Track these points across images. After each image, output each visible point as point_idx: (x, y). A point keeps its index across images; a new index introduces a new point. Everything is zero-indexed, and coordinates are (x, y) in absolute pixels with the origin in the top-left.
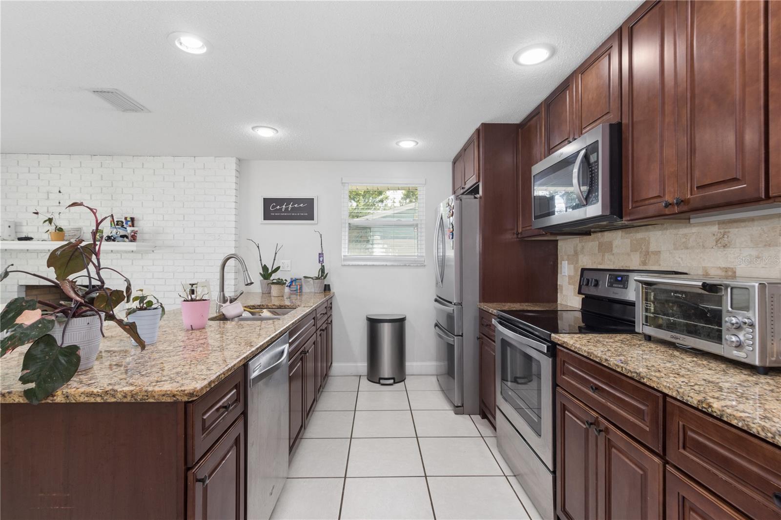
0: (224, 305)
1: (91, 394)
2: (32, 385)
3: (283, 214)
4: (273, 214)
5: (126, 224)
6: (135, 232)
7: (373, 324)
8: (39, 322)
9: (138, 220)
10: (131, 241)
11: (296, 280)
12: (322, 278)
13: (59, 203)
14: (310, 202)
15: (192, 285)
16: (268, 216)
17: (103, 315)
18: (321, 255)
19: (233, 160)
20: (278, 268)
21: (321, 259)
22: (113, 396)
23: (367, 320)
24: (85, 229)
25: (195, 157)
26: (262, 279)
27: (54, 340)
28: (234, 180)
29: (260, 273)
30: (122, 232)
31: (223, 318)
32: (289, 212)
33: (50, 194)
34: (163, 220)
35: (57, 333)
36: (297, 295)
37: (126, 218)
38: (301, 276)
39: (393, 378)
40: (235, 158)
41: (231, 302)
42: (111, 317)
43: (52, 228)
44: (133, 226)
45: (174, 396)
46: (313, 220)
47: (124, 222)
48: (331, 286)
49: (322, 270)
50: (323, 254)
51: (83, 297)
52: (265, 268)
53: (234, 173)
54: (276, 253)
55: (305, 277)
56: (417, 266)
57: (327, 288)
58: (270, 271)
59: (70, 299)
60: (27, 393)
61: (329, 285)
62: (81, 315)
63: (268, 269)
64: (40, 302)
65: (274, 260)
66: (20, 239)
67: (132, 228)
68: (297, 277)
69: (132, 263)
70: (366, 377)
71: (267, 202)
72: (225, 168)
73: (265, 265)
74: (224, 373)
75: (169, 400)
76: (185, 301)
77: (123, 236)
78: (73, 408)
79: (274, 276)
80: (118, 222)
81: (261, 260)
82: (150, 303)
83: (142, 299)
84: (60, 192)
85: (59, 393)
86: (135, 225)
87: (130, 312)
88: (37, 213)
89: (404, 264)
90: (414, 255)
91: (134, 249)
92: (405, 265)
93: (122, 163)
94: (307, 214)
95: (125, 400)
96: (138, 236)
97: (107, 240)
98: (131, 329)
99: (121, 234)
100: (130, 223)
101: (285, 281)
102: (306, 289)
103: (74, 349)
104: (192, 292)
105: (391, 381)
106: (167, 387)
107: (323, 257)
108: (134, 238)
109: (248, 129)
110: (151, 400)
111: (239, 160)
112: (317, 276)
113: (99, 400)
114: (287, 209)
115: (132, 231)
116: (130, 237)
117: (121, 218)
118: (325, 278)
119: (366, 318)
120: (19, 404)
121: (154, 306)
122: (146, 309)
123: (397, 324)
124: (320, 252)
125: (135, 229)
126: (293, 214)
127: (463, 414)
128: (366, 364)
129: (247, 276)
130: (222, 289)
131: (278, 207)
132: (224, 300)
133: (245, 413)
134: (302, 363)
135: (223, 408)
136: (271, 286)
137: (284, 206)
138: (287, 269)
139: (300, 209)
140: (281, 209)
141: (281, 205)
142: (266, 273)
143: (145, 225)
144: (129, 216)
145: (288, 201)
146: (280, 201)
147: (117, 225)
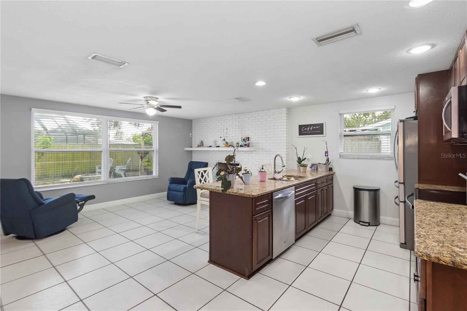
0: (275, 174)
1: (233, 193)
2: (223, 189)
3: (308, 132)
4: (303, 132)
5: (246, 140)
6: (249, 143)
7: (357, 191)
8: (224, 174)
9: (250, 138)
10: (248, 147)
11: (314, 164)
12: (328, 164)
13: (227, 133)
14: (321, 126)
15: (263, 166)
16: (301, 134)
17: (236, 174)
18: (327, 152)
19: (285, 109)
20: (305, 159)
21: (327, 155)
22: (237, 194)
23: (353, 188)
24: (234, 143)
26: (298, 163)
27: (226, 179)
28: (285, 118)
29: (297, 161)
31: (274, 179)
32: (311, 131)
33: (224, 130)
35: (227, 177)
36: (315, 172)
37: (246, 138)
38: (317, 163)
39: (369, 223)
40: (286, 108)
41: (278, 173)
42: (238, 175)
43: (224, 142)
45: (249, 195)
46: (323, 134)
48: (333, 168)
49: (328, 160)
50: (328, 152)
51: (232, 169)
52: (299, 158)
53: (285, 115)
54: (304, 152)
55: (319, 163)
56: (389, 159)
57: (330, 170)
58: (301, 160)
59: (229, 169)
60: (222, 190)
61: (332, 168)
62: (232, 174)
63: (300, 159)
64: (224, 170)
65: (303, 154)
66: (217, 147)
67: (248, 142)
68: (315, 163)
69: (248, 156)
70: (353, 220)
71: (300, 127)
72: (282, 113)
73: (299, 157)
74: (263, 193)
75: (248, 196)
76: (259, 172)
77: (245, 145)
78: (230, 195)
79: (303, 163)
80: (244, 139)
81: (297, 155)
82: (248, 172)
83: (246, 170)
84: (227, 129)
85: (227, 191)
86: (249, 140)
87: (243, 174)
88: (221, 137)
90: (387, 152)
91: (248, 150)
92: (380, 158)
94: (320, 132)
95: (240, 195)
96: (250, 144)
97: (240, 147)
98: (241, 178)
99: (245, 144)
100: (247, 140)
101: (306, 165)
102: (319, 169)
103: (230, 181)
104: (263, 169)
105: (367, 224)
106: (248, 193)
107: (328, 153)
108: (248, 146)
109: (287, 99)
110: (245, 196)
111: (288, 109)
112: (325, 163)
113: (235, 194)
114: (310, 130)
115: (248, 143)
116: (247, 145)
118: (329, 164)
119: (353, 187)
120: (221, 193)
121: (249, 173)
122: (247, 173)
123: (372, 192)
124: (326, 151)
126: (313, 132)
127: (406, 249)
128: (353, 213)
129: (283, 163)
130: (275, 168)
131: (306, 129)
132: (275, 172)
133: (272, 209)
134: (305, 201)
135: (264, 204)
136: (301, 167)
137: (308, 128)
138: (308, 159)
139: (316, 129)
140: (307, 130)
141: (307, 128)
142: (300, 161)
143: (252, 140)
144: (247, 137)
145: (310, 125)
146: (306, 126)
147: (244, 140)
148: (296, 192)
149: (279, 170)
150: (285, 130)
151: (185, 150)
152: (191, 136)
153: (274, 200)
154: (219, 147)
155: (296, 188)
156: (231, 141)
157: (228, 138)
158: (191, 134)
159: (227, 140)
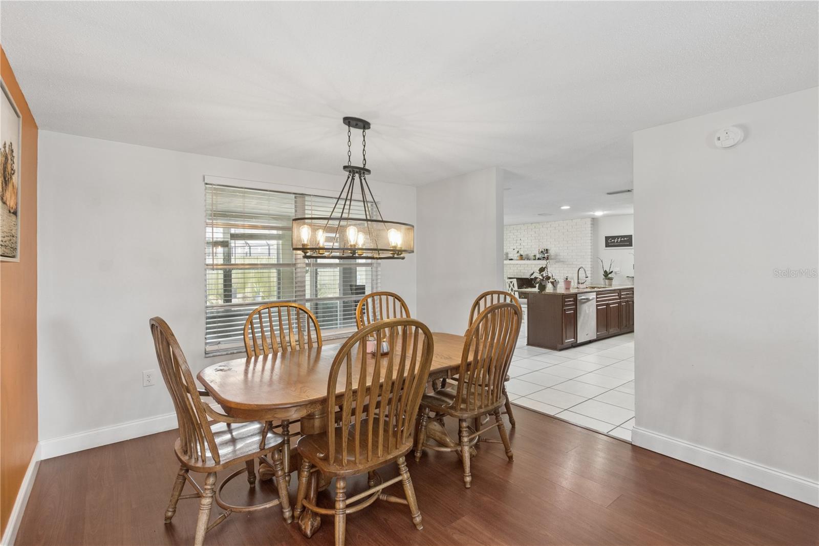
0: (579, 285)
3: (615, 244)
4: (610, 244)
5: (545, 252)
6: (549, 256)
9: (550, 250)
14: (630, 237)
16: (607, 245)
20: (612, 272)
22: (550, 293)
25: (572, 220)
26: (604, 276)
28: (590, 229)
29: (603, 274)
30: (543, 256)
31: (578, 288)
32: (618, 243)
33: (517, 241)
34: (559, 249)
37: (544, 250)
40: (590, 221)
41: (582, 284)
43: (518, 255)
44: (547, 253)
45: (560, 294)
46: (632, 246)
52: (605, 272)
53: (590, 226)
63: (607, 272)
65: (610, 267)
66: (510, 260)
71: (607, 238)
72: (586, 223)
73: (605, 270)
74: (568, 293)
76: (565, 281)
77: (543, 258)
79: (610, 276)
81: (603, 268)
83: (554, 279)
84: (520, 240)
87: (552, 281)
88: (514, 249)
94: (628, 243)
95: (552, 294)
97: (538, 260)
101: (613, 278)
104: (567, 279)
110: (555, 294)
111: (592, 221)
114: (617, 241)
116: (546, 258)
121: (557, 281)
122: (555, 281)
125: (548, 254)
126: (621, 244)
129: (586, 274)
130: (578, 279)
131: (613, 240)
132: (579, 283)
133: (576, 306)
134: (607, 307)
135: (570, 301)
136: (606, 280)
138: (616, 273)
139: (624, 241)
140: (614, 242)
142: (606, 274)
143: (552, 252)
144: (545, 248)
145: (618, 237)
146: (614, 238)
147: (542, 252)
148: (597, 298)
149: (583, 282)
150: (590, 241)
153: (578, 300)
154: (512, 259)
155: (597, 295)
156: (526, 253)
157: (522, 249)
159: (522, 253)
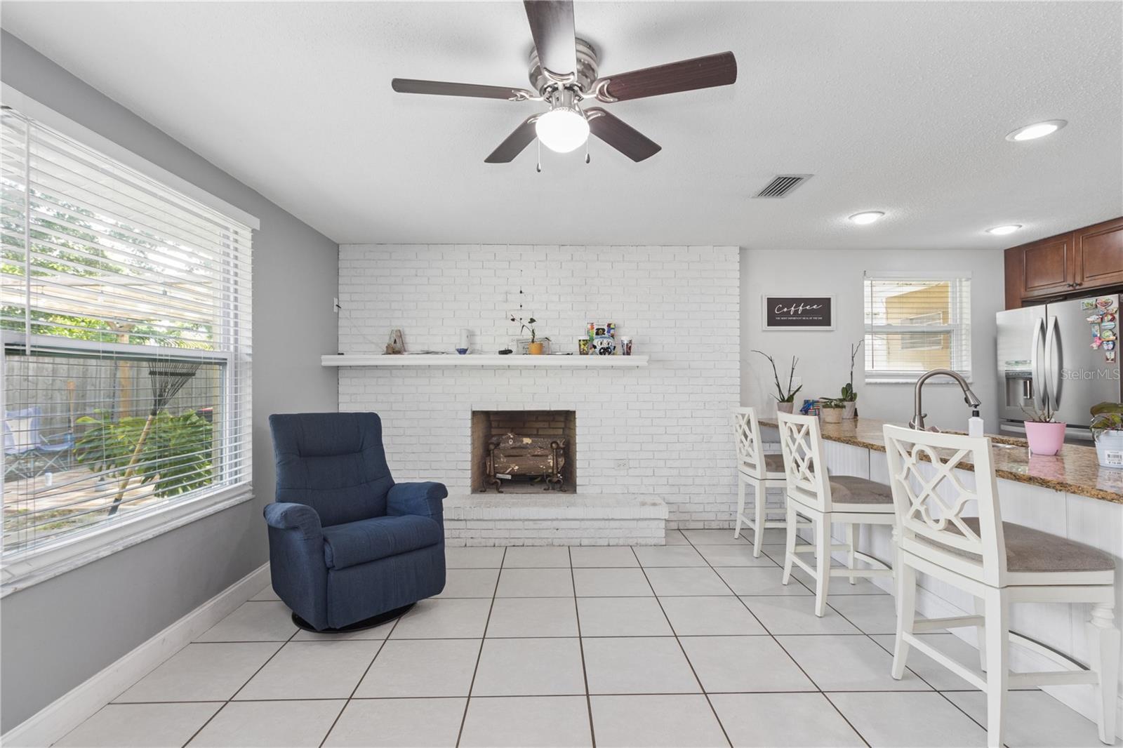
3: (791, 318)
4: (779, 318)
5: (609, 332)
10: (624, 354)
11: (812, 402)
13: (521, 306)
14: (826, 303)
16: (773, 321)
32: (799, 316)
33: (509, 295)
34: (650, 327)
37: (608, 325)
46: (830, 325)
47: (606, 330)
54: (793, 369)
65: (792, 377)
66: (502, 353)
71: (772, 303)
72: (726, 260)
84: (521, 292)
89: (946, 382)
92: (948, 383)
93: (598, 255)
94: (821, 318)
108: (629, 350)
114: (796, 312)
115: (629, 342)
117: (603, 325)
126: (804, 318)
131: (785, 310)
137: (793, 308)
139: (812, 312)
140: (788, 312)
141: (789, 307)
145: (798, 301)
146: (788, 302)
147: (597, 333)
151: (324, 364)
152: (336, 309)
158: (336, 300)
